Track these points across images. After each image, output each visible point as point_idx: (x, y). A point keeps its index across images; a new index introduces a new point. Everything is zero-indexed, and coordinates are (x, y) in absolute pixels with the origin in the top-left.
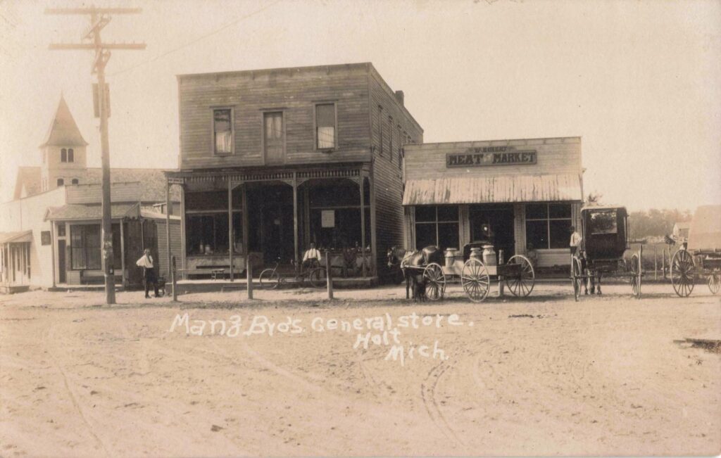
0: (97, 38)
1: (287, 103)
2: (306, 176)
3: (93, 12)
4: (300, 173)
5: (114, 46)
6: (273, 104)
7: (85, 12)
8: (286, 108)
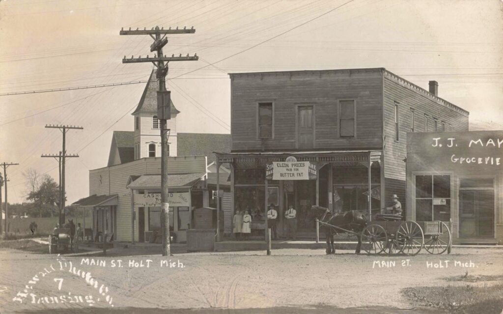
0: (160, 53)
1: (317, 99)
2: (327, 161)
3: (157, 32)
4: (322, 158)
5: (173, 59)
6: (306, 99)
7: (150, 33)
8: (316, 103)
